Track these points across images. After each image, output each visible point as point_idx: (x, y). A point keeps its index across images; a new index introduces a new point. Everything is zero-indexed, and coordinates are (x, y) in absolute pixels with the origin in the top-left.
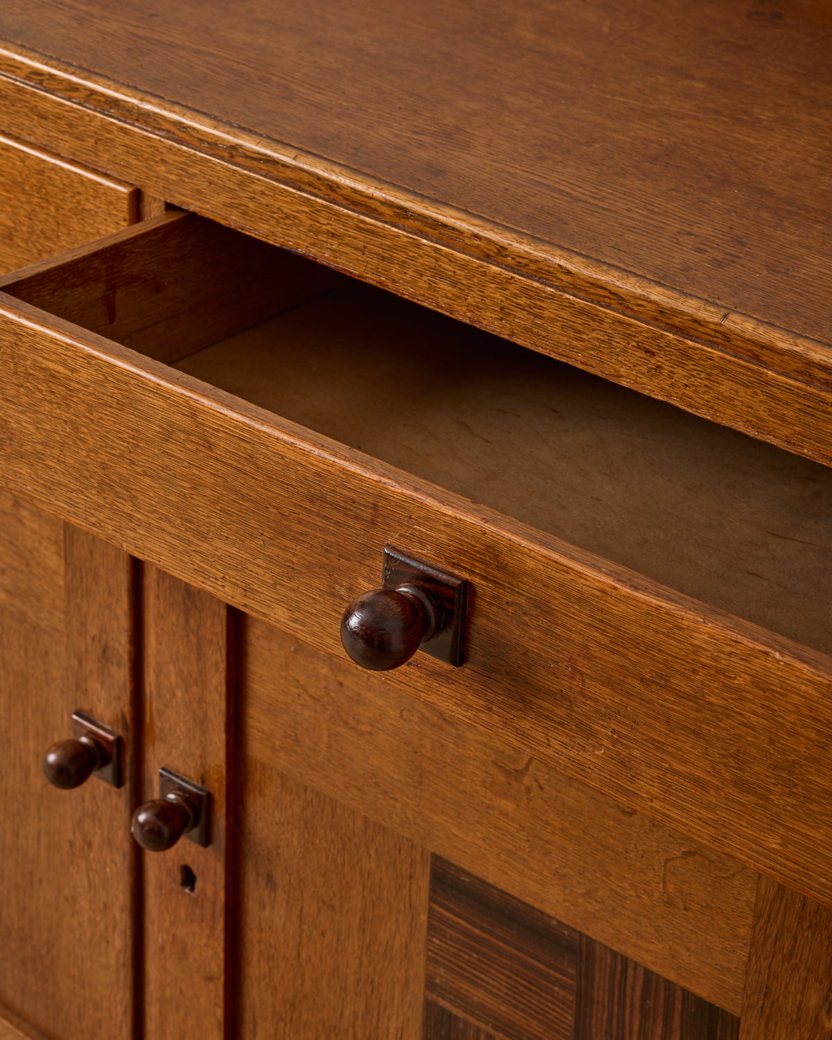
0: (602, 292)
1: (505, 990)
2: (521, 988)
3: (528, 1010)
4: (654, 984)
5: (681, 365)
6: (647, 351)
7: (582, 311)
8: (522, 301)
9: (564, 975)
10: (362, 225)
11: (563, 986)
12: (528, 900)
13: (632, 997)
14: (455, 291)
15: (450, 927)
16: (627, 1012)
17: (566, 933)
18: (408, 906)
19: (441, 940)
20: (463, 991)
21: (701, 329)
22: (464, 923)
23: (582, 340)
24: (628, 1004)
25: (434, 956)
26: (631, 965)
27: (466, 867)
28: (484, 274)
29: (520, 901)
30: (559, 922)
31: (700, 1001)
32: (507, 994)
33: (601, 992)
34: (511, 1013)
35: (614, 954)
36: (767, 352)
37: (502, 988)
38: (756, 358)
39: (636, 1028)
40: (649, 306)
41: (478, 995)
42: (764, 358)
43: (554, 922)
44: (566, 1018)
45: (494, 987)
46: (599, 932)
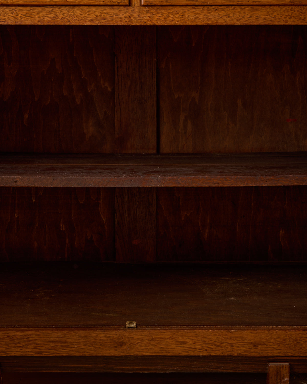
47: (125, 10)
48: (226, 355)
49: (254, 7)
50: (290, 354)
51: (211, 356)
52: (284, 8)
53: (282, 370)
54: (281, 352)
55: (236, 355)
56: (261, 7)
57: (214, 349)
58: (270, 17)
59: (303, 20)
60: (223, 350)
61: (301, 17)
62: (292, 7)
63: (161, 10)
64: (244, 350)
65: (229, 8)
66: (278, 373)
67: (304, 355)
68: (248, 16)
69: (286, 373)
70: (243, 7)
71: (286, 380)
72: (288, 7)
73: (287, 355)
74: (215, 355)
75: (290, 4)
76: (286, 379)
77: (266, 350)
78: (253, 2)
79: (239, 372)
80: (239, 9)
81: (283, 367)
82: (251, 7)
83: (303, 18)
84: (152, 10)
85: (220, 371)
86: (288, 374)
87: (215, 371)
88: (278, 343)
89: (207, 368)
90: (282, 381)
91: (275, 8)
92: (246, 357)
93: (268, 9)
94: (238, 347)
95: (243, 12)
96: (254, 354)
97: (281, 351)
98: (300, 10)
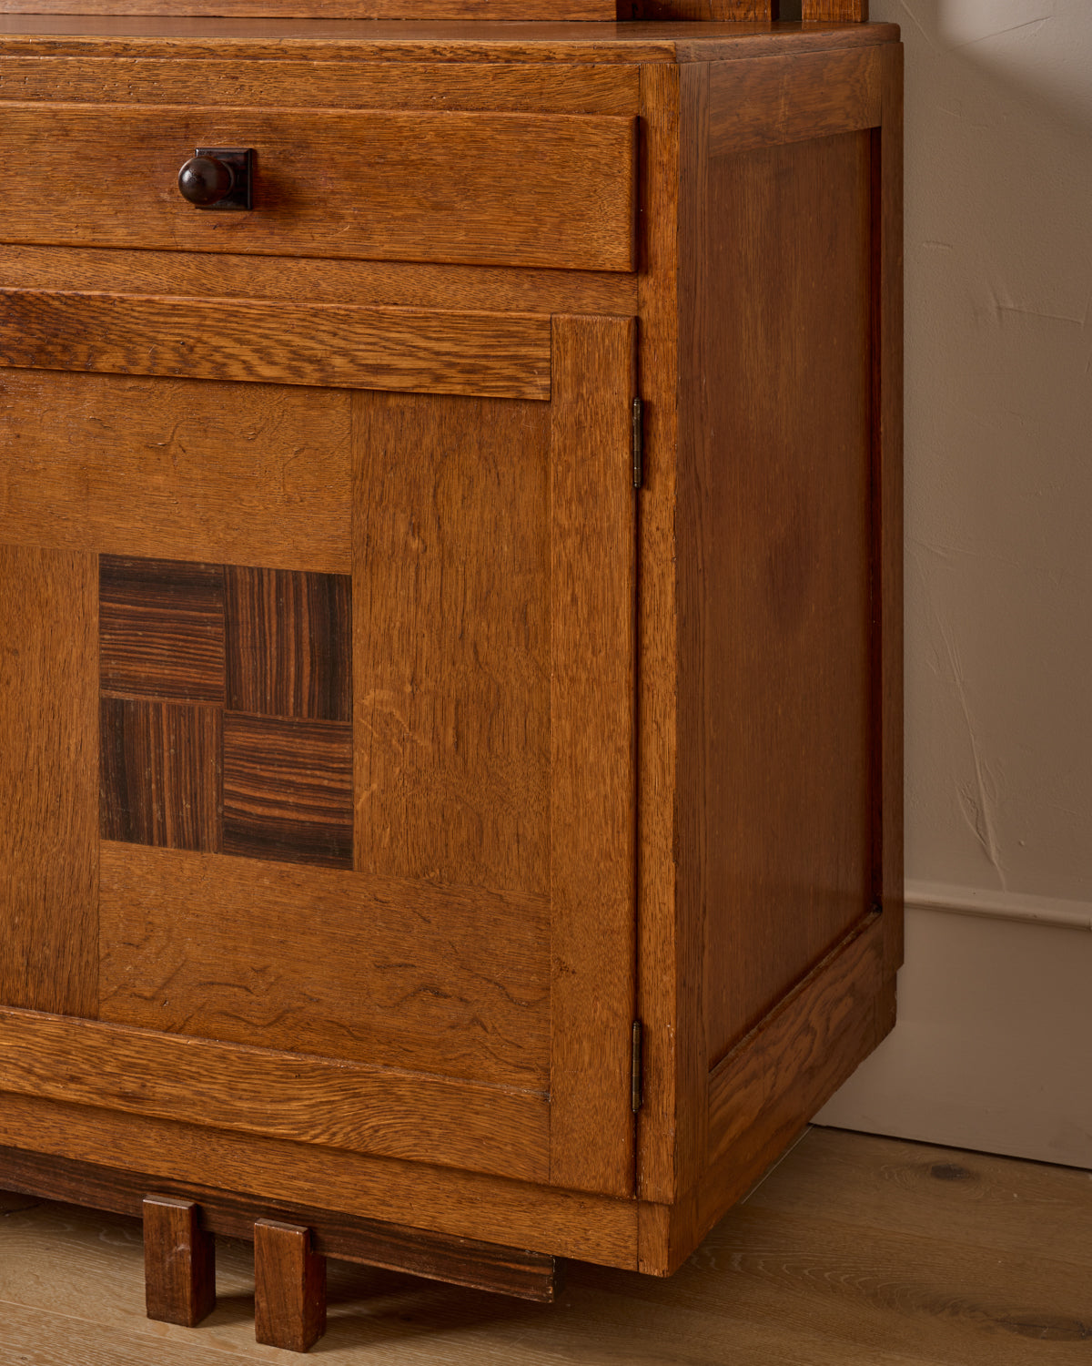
0: (199, 51)
1: (167, 653)
2: (181, 644)
3: (187, 661)
4: (285, 581)
5: (257, 79)
6: (233, 78)
7: (187, 66)
8: (144, 75)
9: (214, 612)
10: (22, 63)
11: (214, 623)
12: (180, 558)
13: (269, 602)
14: (94, 85)
15: (118, 616)
16: (266, 617)
17: (213, 571)
18: (81, 615)
19: (110, 634)
20: (132, 674)
21: (267, 52)
22: (130, 607)
23: (188, 87)
24: (266, 610)
25: (106, 652)
26: (265, 573)
27: (127, 553)
28: (115, 65)
29: (173, 561)
30: (206, 564)
31: (320, 575)
32: (169, 656)
33: (244, 612)
34: (174, 672)
35: (251, 570)
36: (312, 51)
37: (164, 652)
38: (305, 58)
39: (274, 630)
40: (231, 49)
41: (144, 670)
42: (310, 56)
43: (203, 567)
44: (219, 652)
45: (157, 655)
46: (237, 558)
48: (49, 1152)
49: (100, 252)
51: (16, 1148)
52: (165, 259)
53: (171, 1219)
54: (174, 1169)
55: (72, 1156)
56: (113, 253)
57: (24, 1132)
58: (135, 278)
59: (209, 290)
60: (42, 1137)
61: (204, 281)
62: (183, 255)
64: (91, 1147)
65: (45, 252)
66: (164, 1225)
67: (228, 1188)
68: (88, 274)
69: (181, 1229)
70: (76, 251)
71: (183, 1250)
72: (175, 254)
73: (188, 1180)
74: (25, 1147)
75: (175, 248)
76: (182, 1247)
77: (140, 1157)
78: (94, 240)
79: (84, 1204)
80: (65, 255)
81: (174, 1210)
82: (94, 251)
83: (209, 286)
86: (187, 1235)
88: (168, 1141)
89: (11, 1179)
90: (174, 1250)
91: (146, 257)
92: (97, 1166)
93: (130, 257)
94: (77, 1137)
95: (76, 263)
96: (114, 1162)
97: (176, 1166)
98: (201, 263)
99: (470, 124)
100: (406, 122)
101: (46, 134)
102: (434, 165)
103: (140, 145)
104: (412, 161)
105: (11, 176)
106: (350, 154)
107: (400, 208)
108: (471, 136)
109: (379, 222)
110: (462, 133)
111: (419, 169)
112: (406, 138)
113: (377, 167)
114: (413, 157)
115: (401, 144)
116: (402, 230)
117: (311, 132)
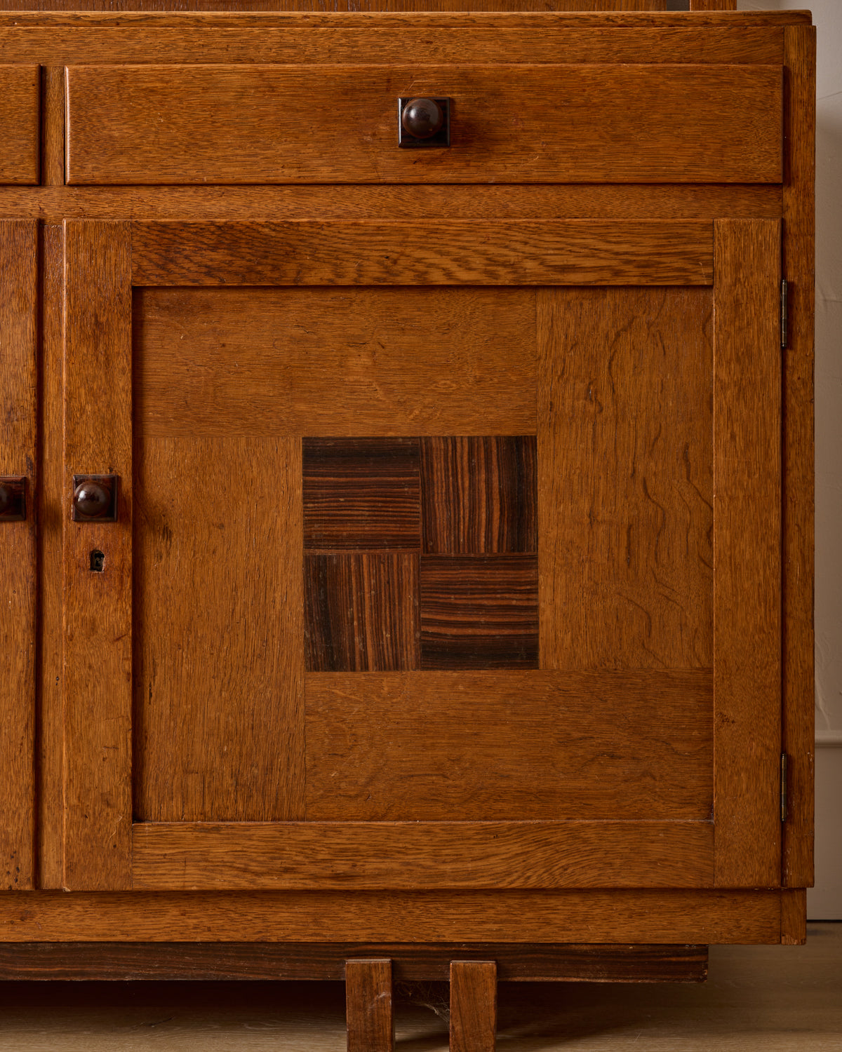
0: (393, 22)
1: (367, 513)
2: (380, 505)
3: (386, 518)
4: (476, 445)
5: (450, 42)
6: (428, 42)
7: (384, 34)
8: (343, 41)
9: (411, 476)
10: (224, 33)
11: (411, 485)
12: (380, 434)
13: (462, 463)
14: (295, 51)
15: (321, 487)
16: (459, 476)
17: (410, 443)
18: (285, 489)
19: (313, 503)
20: (335, 533)
21: (456, 21)
22: (332, 479)
23: (385, 50)
24: (459, 470)
25: (309, 518)
26: (459, 440)
27: (330, 435)
28: (316, 34)
29: (373, 438)
30: (403, 438)
31: (509, 438)
32: (369, 516)
33: (439, 473)
34: (374, 528)
35: (445, 439)
36: (497, 21)
37: (363, 513)
38: (492, 26)
39: (467, 484)
40: (424, 20)
41: (346, 530)
42: (496, 25)
43: (401, 440)
44: (416, 508)
45: (358, 516)
46: (432, 430)
47: (31, 194)
48: (252, 940)
49: (303, 188)
50: (392, 939)
51: (219, 942)
52: (365, 191)
53: (374, 973)
54: (373, 934)
55: (274, 939)
56: (316, 189)
57: (227, 927)
58: (336, 209)
59: (406, 215)
60: (245, 928)
61: (401, 208)
62: (382, 187)
63: (108, 195)
64: (294, 929)
65: (249, 190)
66: (366, 979)
67: (424, 941)
68: (291, 207)
69: (383, 980)
70: (279, 188)
71: (384, 997)
72: (374, 187)
73: (386, 941)
74: (228, 940)
75: (377, 181)
76: (383, 994)
77: (340, 930)
78: (300, 177)
79: (284, 979)
80: (270, 192)
81: (376, 966)
82: (297, 187)
83: (406, 212)
84: (88, 193)
85: (240, 977)
86: (388, 984)
87: (230, 977)
88: (367, 912)
89: (212, 970)
90: (376, 999)
91: (347, 190)
92: (298, 944)
93: (332, 191)
94: (280, 923)
95: (279, 198)
96: (315, 938)
97: (374, 931)
98: (400, 193)
99: (644, 73)
100: (588, 73)
101: (253, 91)
102: (614, 106)
103: (344, 97)
104: (594, 104)
105: (218, 127)
106: (538, 99)
107: (583, 141)
108: (646, 83)
109: (564, 153)
110: (638, 81)
111: (601, 110)
112: (588, 85)
113: (563, 109)
114: (595, 101)
115: (584, 91)
116: (586, 158)
117: (503, 83)
